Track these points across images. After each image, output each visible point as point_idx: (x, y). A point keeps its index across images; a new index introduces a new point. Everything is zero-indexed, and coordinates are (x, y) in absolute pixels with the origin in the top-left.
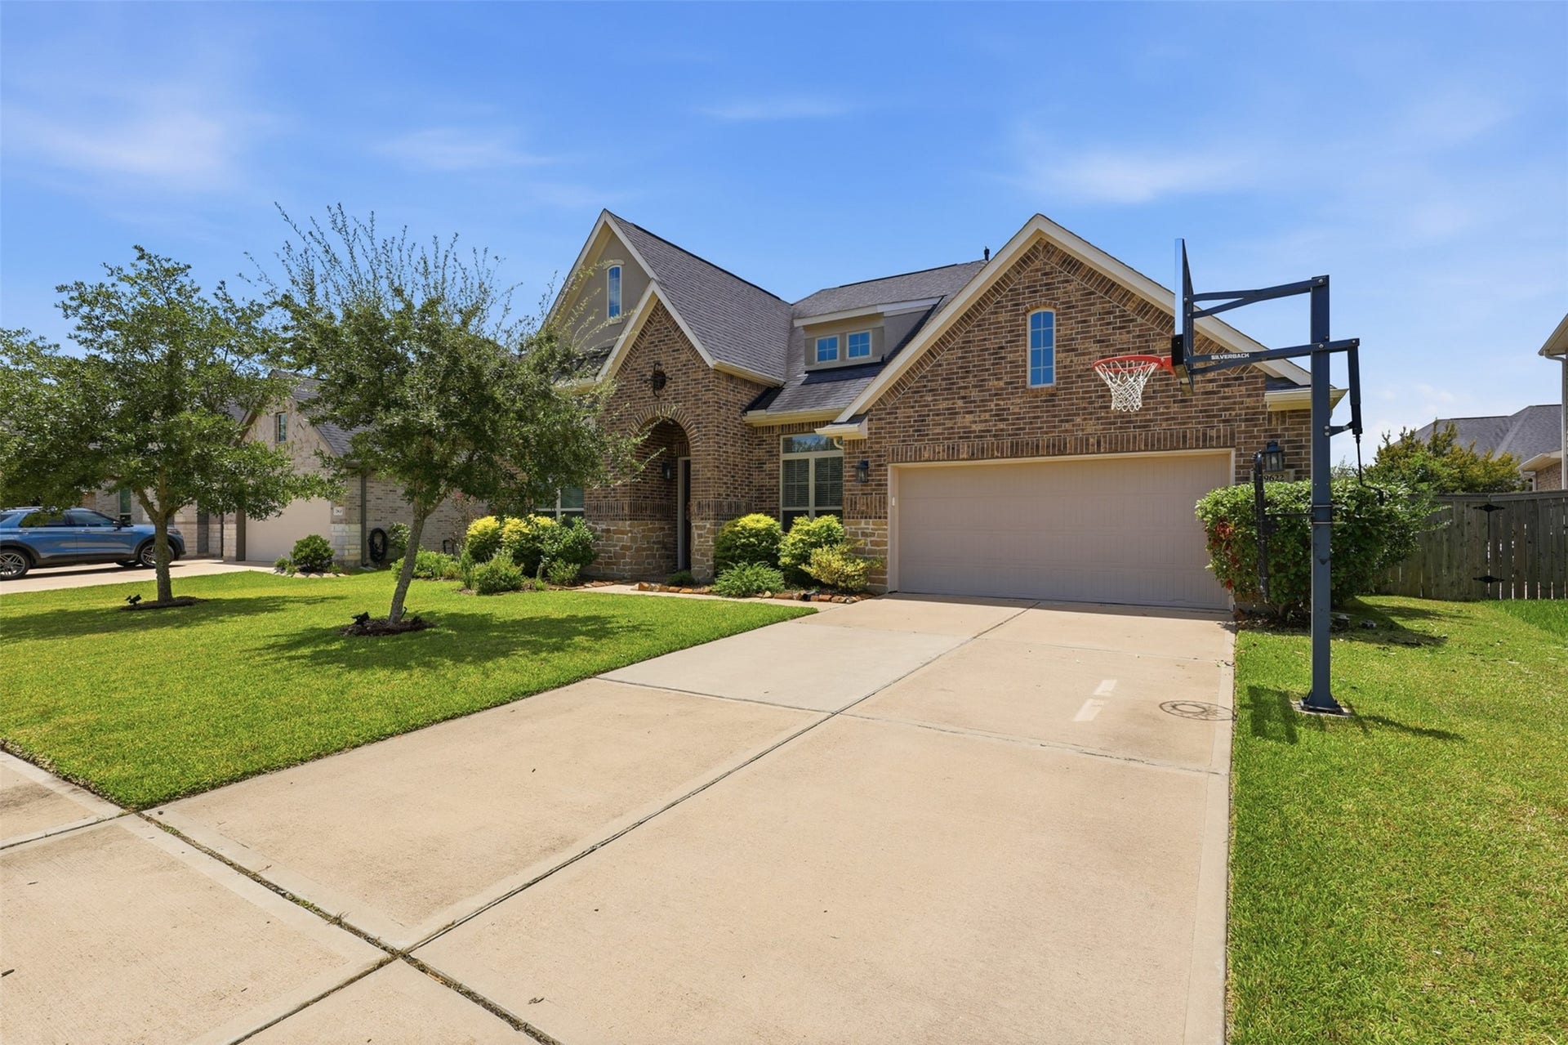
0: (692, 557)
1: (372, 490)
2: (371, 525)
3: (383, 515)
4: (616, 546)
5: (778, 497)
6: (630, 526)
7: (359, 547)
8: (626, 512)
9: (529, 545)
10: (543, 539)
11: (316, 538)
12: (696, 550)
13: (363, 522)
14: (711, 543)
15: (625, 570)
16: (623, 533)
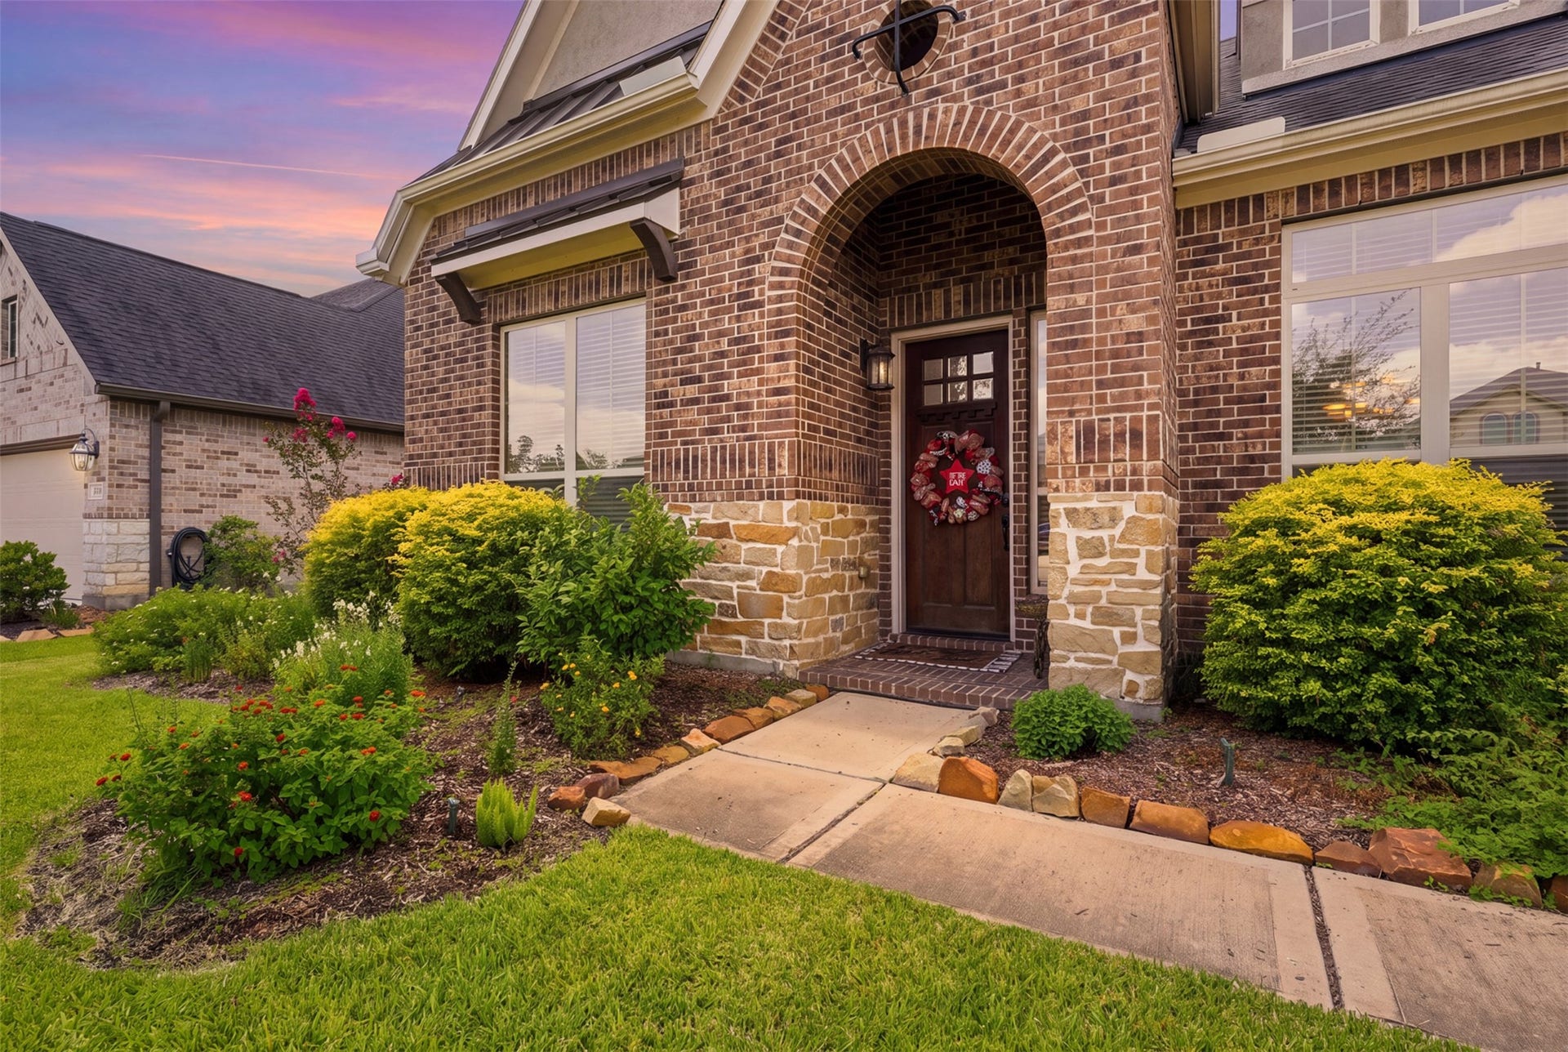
0: (1054, 620)
1: (178, 449)
2: (175, 521)
3: (204, 500)
4: (746, 576)
5: (1277, 422)
6: (797, 515)
7: (146, 567)
8: (784, 471)
9: (476, 577)
10: (526, 560)
11: (29, 548)
12: (1074, 599)
13: (154, 512)
14: (1142, 574)
15: (775, 651)
16: (772, 537)
